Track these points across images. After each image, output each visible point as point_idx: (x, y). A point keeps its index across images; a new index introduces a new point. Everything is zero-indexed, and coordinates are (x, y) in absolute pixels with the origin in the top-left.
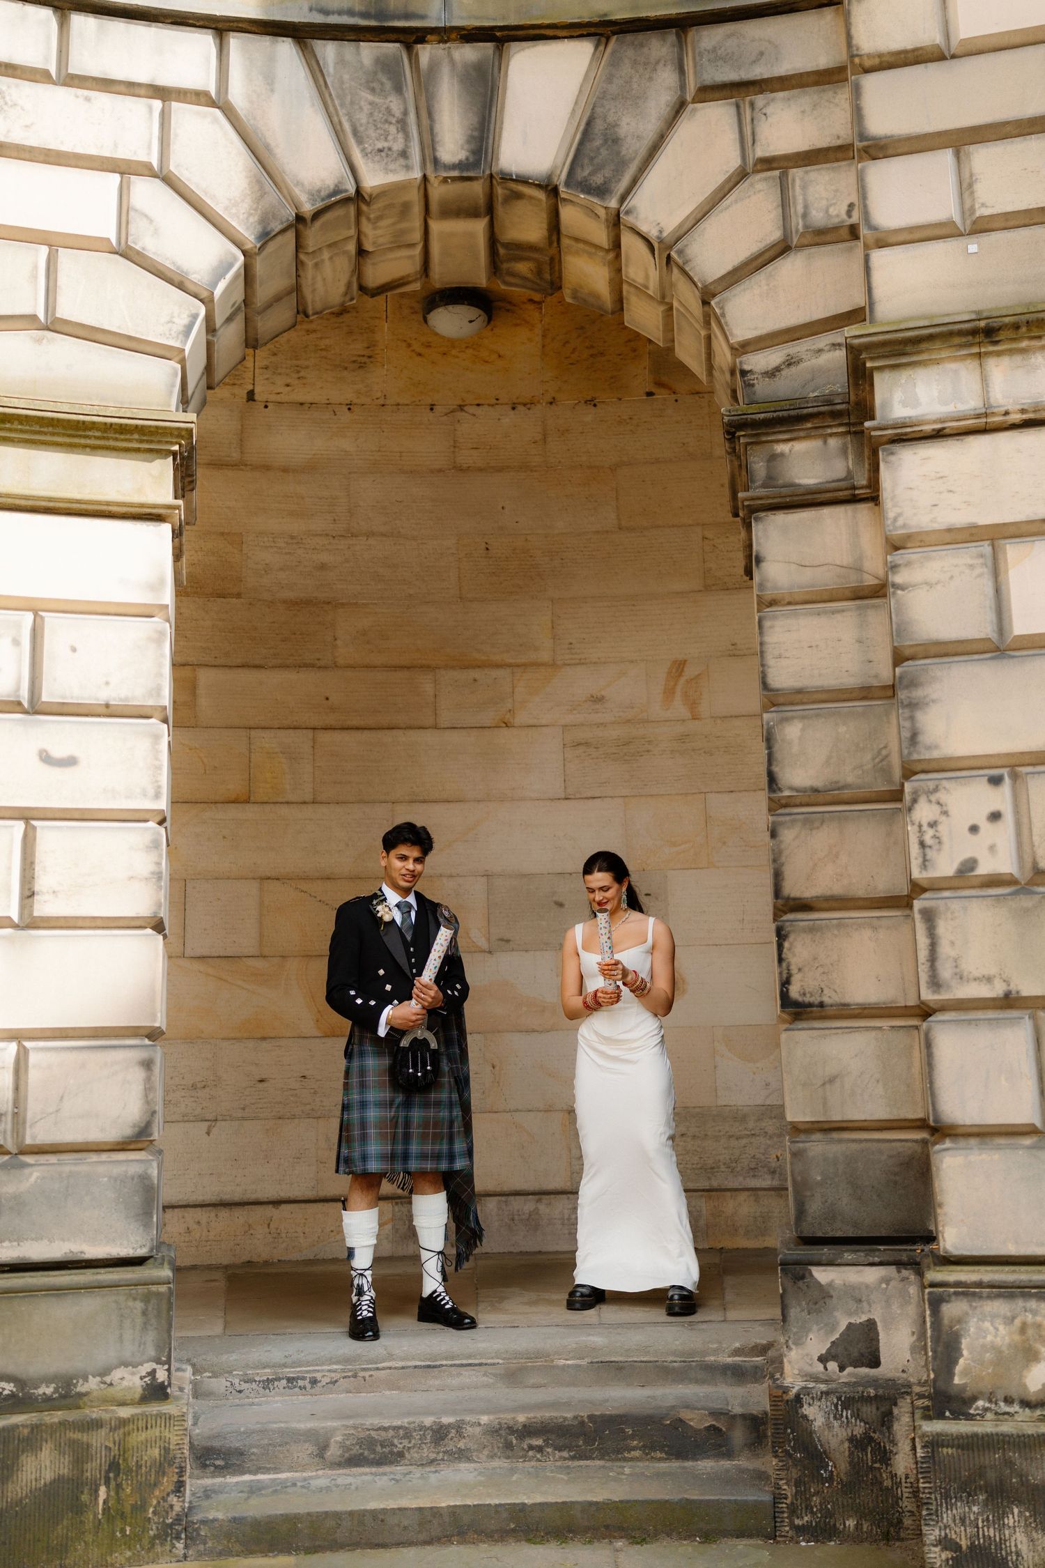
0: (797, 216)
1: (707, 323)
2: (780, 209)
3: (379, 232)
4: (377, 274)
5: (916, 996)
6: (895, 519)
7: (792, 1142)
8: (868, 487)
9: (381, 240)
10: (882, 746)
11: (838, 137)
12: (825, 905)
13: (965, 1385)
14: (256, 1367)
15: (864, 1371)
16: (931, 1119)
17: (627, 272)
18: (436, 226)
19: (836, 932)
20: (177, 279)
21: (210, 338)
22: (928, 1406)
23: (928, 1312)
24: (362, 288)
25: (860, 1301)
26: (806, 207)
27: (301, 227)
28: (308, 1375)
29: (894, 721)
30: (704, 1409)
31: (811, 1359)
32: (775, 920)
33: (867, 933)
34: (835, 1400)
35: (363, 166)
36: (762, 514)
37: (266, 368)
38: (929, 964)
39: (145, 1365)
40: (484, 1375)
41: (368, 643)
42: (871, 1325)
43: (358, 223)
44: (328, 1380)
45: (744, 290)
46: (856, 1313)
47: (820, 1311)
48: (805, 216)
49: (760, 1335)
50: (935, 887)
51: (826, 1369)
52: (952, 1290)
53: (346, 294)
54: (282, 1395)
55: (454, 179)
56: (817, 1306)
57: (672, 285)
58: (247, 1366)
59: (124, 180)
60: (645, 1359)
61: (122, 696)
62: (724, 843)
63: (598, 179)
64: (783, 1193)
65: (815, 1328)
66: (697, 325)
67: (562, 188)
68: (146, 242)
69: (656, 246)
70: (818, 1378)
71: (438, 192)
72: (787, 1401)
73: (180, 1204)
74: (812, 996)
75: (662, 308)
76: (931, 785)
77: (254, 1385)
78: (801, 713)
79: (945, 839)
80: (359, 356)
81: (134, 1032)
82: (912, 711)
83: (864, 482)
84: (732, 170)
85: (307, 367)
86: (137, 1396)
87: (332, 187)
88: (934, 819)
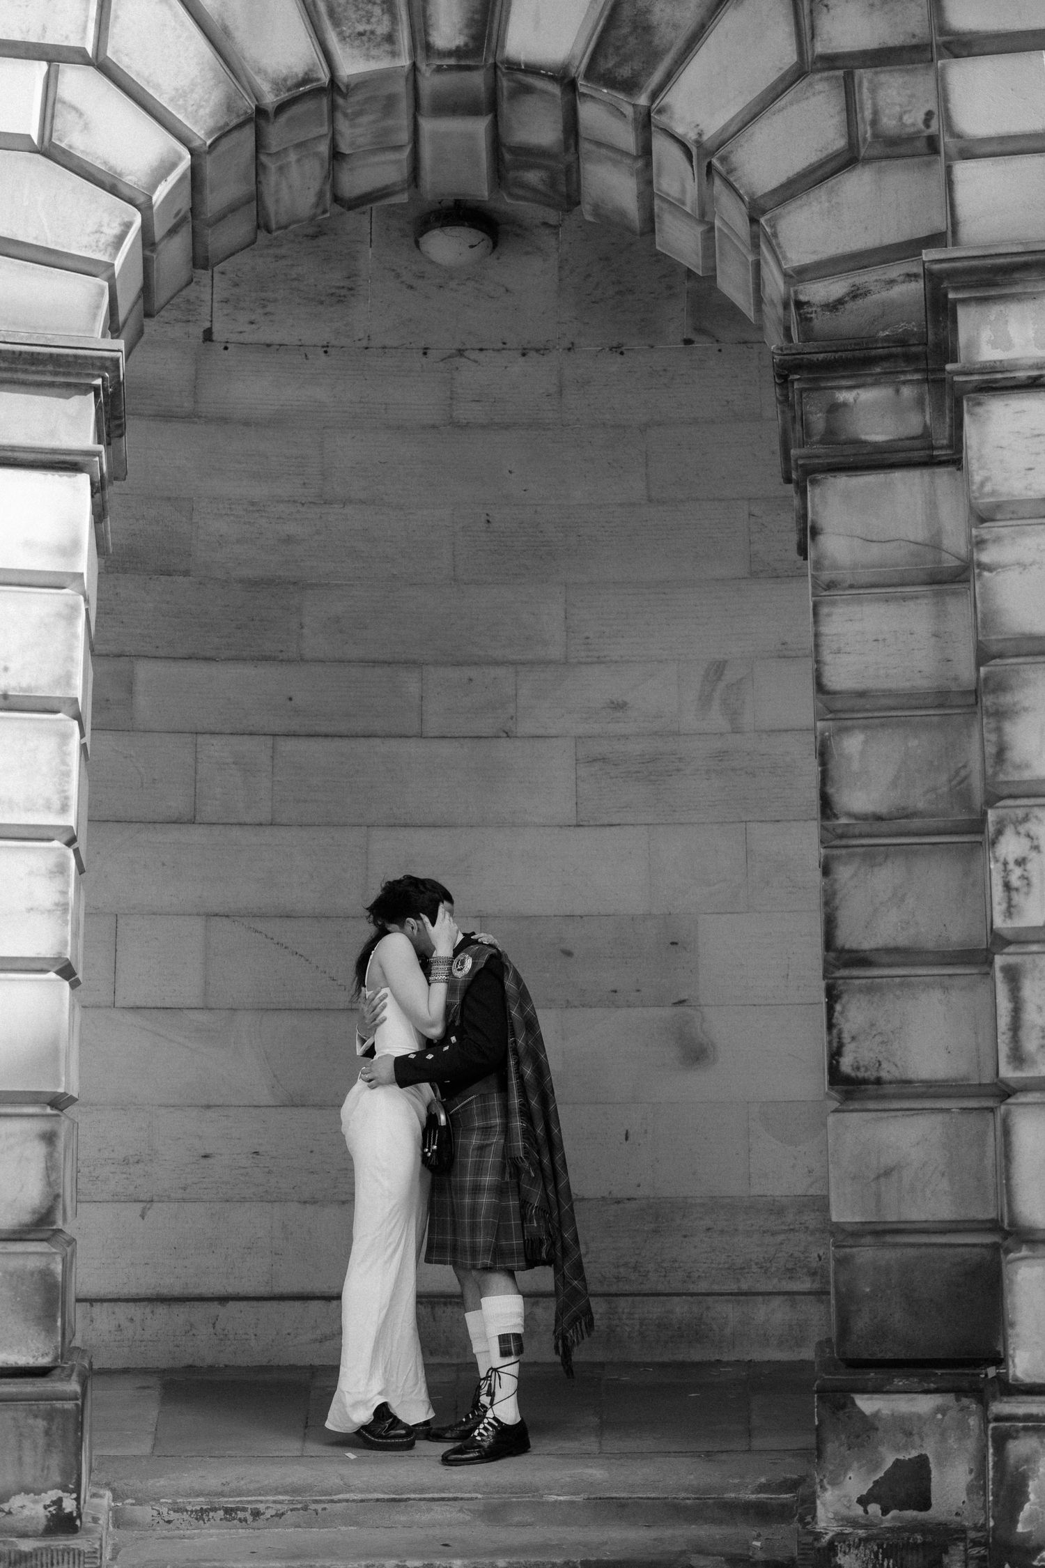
0: (864, 122)
1: (756, 246)
2: (845, 113)
3: (358, 131)
4: (356, 181)
5: (993, 1074)
6: (982, 484)
7: (837, 1247)
8: (949, 447)
9: (361, 140)
10: (960, 765)
11: (914, 36)
12: (886, 959)
13: (1030, 1534)
14: (188, 1495)
15: (911, 1514)
16: (1006, 1221)
17: (658, 183)
18: (428, 125)
19: (898, 993)
20: (107, 180)
21: (148, 253)
22: (984, 1556)
23: (991, 1451)
24: (337, 199)
25: (911, 1434)
26: (875, 113)
27: (262, 123)
28: (249, 1506)
29: (976, 736)
30: (721, 1554)
31: (849, 1501)
32: (825, 977)
33: (937, 995)
34: (875, 1548)
35: (339, 52)
36: (819, 476)
37: (227, 301)
38: (1010, 1034)
39: (50, 1493)
40: (459, 1511)
41: (341, 632)
42: (922, 1462)
43: (332, 120)
44: (273, 1512)
45: (801, 206)
46: (905, 1448)
47: (863, 1446)
48: (874, 123)
49: (789, 1469)
50: (1022, 939)
51: (866, 1511)
52: (1021, 1424)
53: (317, 205)
54: (219, 1527)
55: (450, 68)
56: (859, 1440)
57: (714, 200)
58: (177, 1494)
59: (52, 69)
60: (653, 1495)
61: (24, 685)
62: (768, 883)
63: (625, 72)
64: (824, 1297)
65: (855, 1465)
66: (741, 247)
67: (580, 82)
68: (74, 139)
69: (694, 151)
70: (857, 1523)
71: (430, 82)
72: (819, 1549)
73: (110, 1297)
74: (867, 1070)
75: (700, 229)
76: (1020, 813)
77: (185, 1516)
78: (865, 722)
79: (1035, 880)
80: (339, 288)
81: (34, 1098)
82: (999, 722)
83: (945, 442)
84: (786, 68)
85: (275, 300)
86: (41, 1527)
87: (301, 75)
88: (1023, 855)
